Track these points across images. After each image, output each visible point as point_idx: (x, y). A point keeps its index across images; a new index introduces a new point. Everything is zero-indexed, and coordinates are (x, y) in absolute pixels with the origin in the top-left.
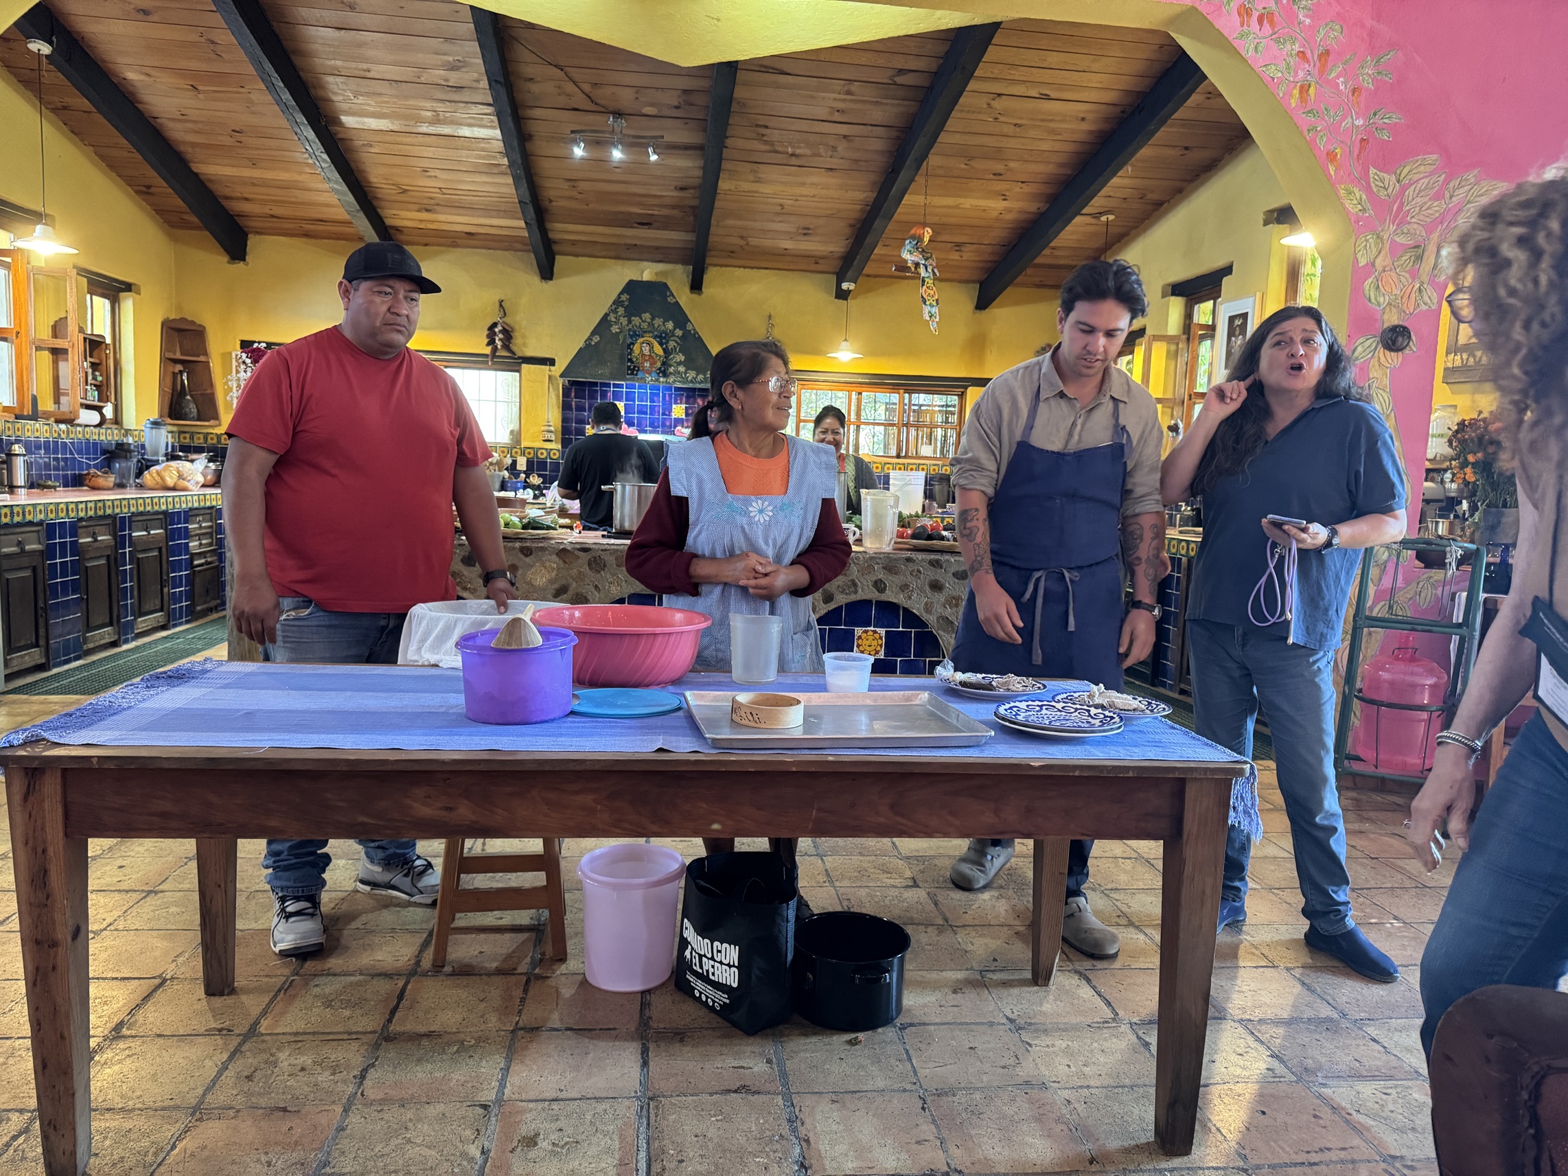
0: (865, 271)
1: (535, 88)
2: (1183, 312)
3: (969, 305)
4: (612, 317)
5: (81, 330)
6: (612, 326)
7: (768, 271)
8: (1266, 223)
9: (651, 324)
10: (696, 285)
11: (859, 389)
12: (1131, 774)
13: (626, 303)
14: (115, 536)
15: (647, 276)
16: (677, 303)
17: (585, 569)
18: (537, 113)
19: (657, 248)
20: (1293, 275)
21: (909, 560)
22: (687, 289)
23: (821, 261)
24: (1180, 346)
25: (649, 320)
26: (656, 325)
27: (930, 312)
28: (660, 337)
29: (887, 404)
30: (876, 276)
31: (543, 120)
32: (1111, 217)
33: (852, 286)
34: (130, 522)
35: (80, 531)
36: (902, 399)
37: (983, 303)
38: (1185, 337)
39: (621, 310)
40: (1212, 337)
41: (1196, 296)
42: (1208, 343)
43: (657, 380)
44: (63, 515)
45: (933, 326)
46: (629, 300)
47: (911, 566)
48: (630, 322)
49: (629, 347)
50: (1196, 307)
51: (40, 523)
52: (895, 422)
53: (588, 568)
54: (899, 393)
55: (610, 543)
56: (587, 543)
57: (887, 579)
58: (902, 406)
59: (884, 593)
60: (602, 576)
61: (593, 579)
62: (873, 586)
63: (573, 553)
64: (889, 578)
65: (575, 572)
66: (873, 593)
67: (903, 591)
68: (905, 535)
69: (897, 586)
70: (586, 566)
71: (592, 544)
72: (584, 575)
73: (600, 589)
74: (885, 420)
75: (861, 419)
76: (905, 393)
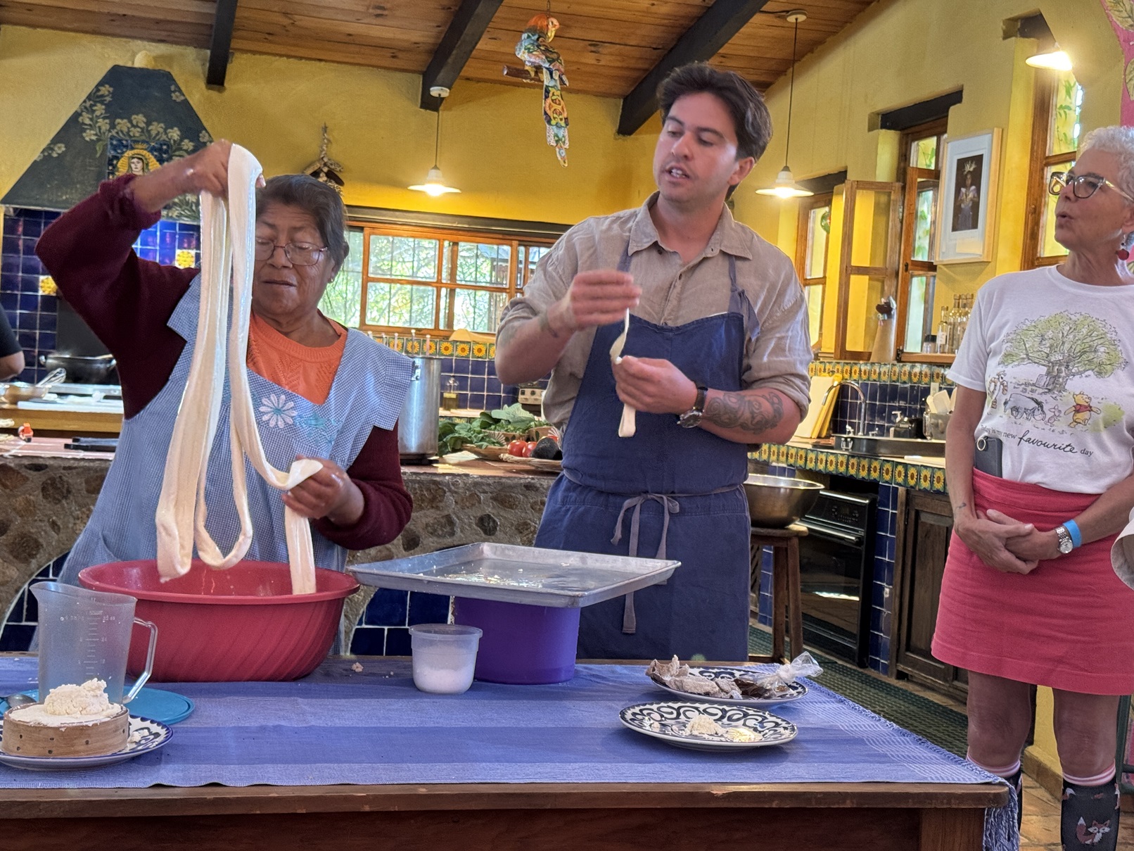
0: (464, 73)
2: (896, 152)
3: (610, 127)
4: (86, 119)
6: (84, 130)
7: (323, 64)
8: (1007, 35)
9: (145, 131)
10: (216, 78)
11: (455, 238)
12: (848, 805)
13: (108, 99)
15: (140, 61)
16: (186, 102)
17: (37, 497)
19: (158, 22)
20: (1043, 108)
21: (529, 487)
22: (202, 84)
23: (400, 55)
24: (892, 197)
25: (142, 125)
26: (154, 133)
27: (556, 135)
28: (160, 150)
29: (493, 260)
30: (479, 81)
32: (802, 18)
33: (445, 92)
36: (515, 254)
37: (628, 126)
38: (899, 185)
39: (99, 109)
40: (935, 186)
41: (913, 129)
42: (929, 194)
45: (561, 154)
46: (113, 95)
47: (533, 497)
48: (113, 126)
49: (110, 163)
50: (914, 145)
52: (504, 286)
53: (41, 496)
54: (511, 246)
55: (78, 457)
56: (41, 457)
57: (499, 515)
58: (515, 263)
59: (493, 534)
60: (63, 508)
61: (49, 512)
62: (477, 525)
63: (18, 473)
64: (501, 514)
65: (19, 502)
66: (477, 534)
67: (521, 533)
68: (524, 451)
69: (512, 525)
70: (38, 492)
71: (50, 458)
72: (34, 507)
73: (59, 529)
74: (491, 283)
75: (456, 280)
76: (520, 245)
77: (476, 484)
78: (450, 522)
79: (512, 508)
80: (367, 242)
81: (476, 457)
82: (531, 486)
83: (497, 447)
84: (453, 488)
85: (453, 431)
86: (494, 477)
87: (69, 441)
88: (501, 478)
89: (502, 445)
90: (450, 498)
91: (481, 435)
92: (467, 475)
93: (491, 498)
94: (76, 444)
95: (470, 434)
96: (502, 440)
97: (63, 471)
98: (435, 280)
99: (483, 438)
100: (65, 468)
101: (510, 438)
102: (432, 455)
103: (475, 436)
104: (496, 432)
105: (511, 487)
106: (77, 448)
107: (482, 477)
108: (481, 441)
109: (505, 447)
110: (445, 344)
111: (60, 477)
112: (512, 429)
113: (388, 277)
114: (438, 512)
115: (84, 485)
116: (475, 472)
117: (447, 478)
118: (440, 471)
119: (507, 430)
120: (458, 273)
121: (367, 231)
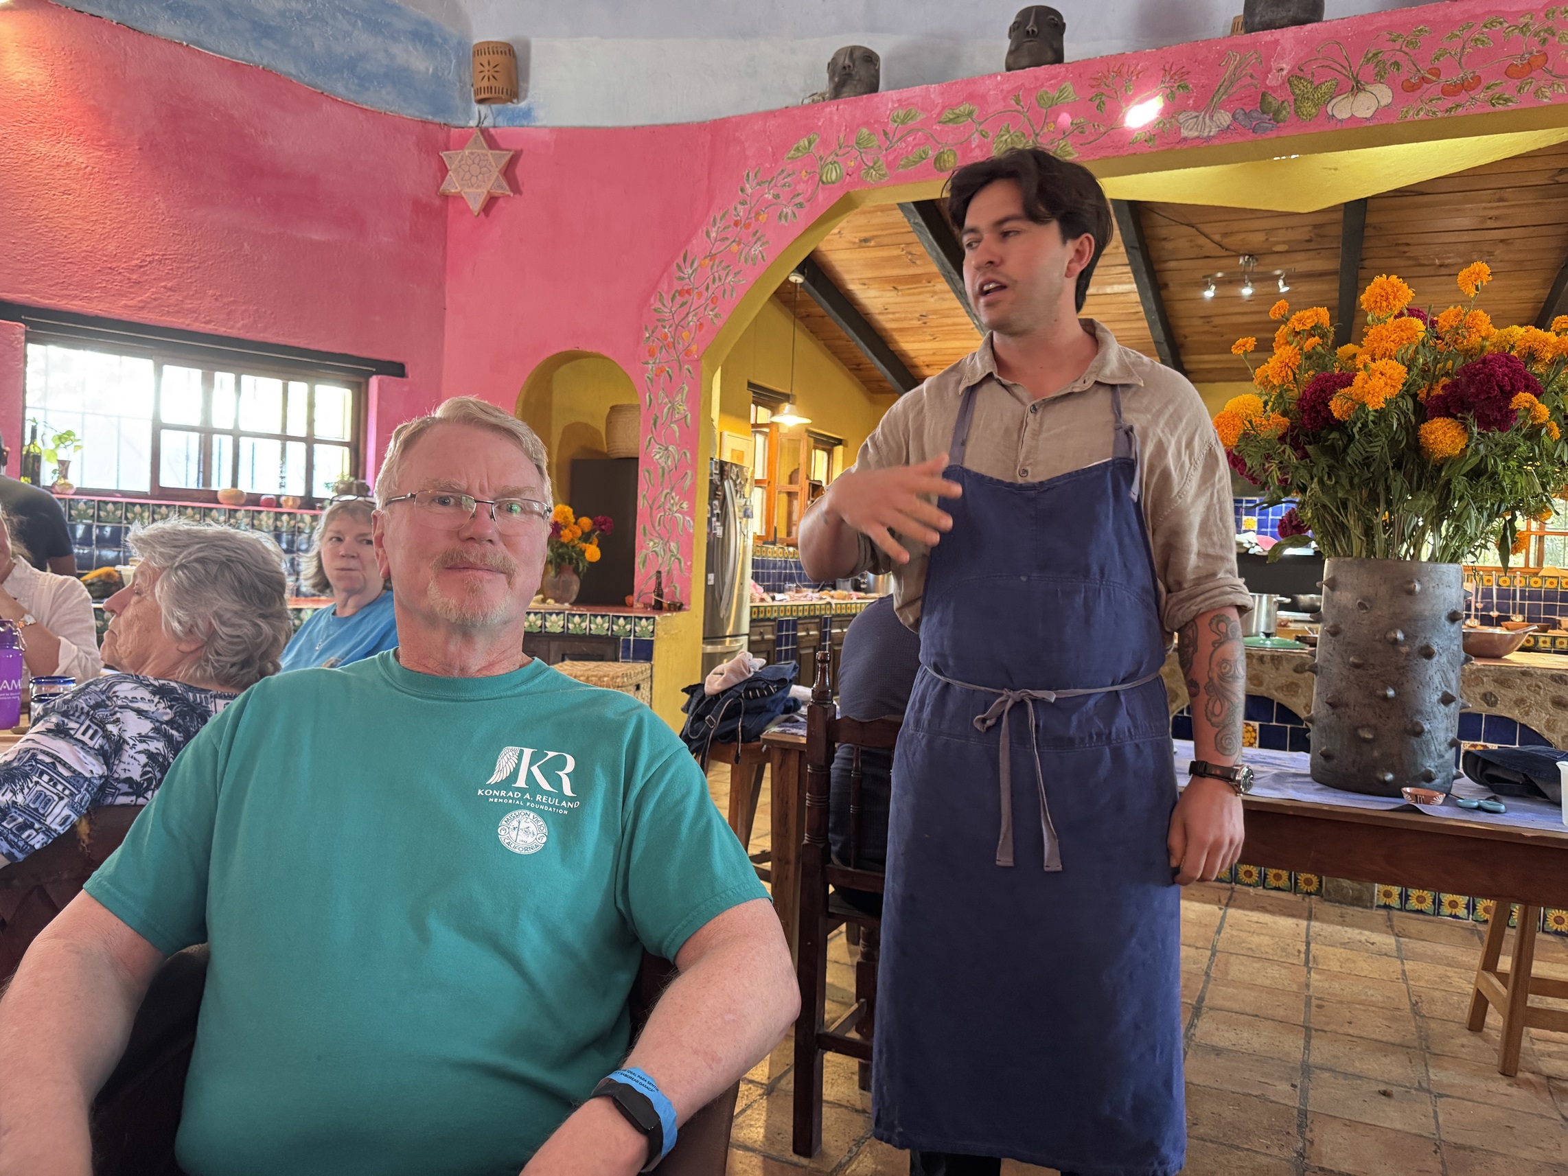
1: (1169, 245)
5: (808, 478)
14: (820, 631)
18: (1172, 264)
31: (1176, 269)
34: (831, 621)
35: (799, 627)
44: (788, 614)
51: (774, 620)
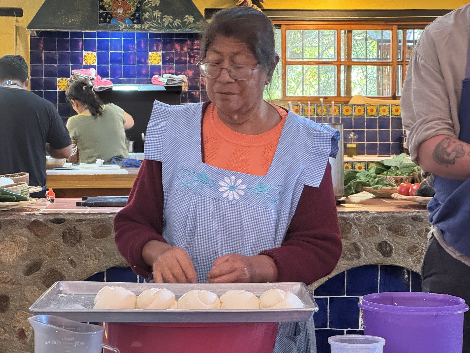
11: (348, 27)
17: (59, 242)
21: (415, 219)
29: (379, 41)
36: (395, 36)
43: (131, 27)
47: (419, 226)
52: (388, 61)
53: (62, 240)
54: (392, 30)
55: (86, 212)
56: (61, 214)
57: (393, 241)
58: (395, 43)
59: (390, 256)
60: (78, 249)
61: (68, 253)
62: (377, 249)
63: (46, 225)
64: (395, 240)
65: (48, 246)
66: (377, 256)
67: (412, 254)
68: (410, 191)
69: (404, 248)
70: (60, 239)
71: (67, 214)
72: (58, 249)
73: (76, 264)
74: (377, 59)
75: (351, 59)
76: (399, 29)
77: (375, 218)
78: (357, 249)
79: (403, 235)
80: (284, 35)
81: (374, 196)
82: (417, 218)
83: (389, 188)
84: (357, 222)
85: (355, 177)
86: (388, 212)
87: (80, 200)
88: (393, 212)
89: (393, 186)
90: (355, 231)
91: (377, 179)
92: (367, 212)
93: (387, 229)
94: (84, 201)
95: (368, 179)
96: (393, 182)
97: (76, 223)
98: (336, 60)
99: (378, 181)
100: (77, 221)
101: (399, 180)
102: (340, 197)
103: (372, 181)
104: (388, 177)
105: (401, 219)
106: (85, 205)
107: (379, 213)
108: (376, 184)
109: (396, 187)
110: (346, 107)
111: (74, 227)
112: (400, 173)
113: (301, 60)
114: (347, 241)
115: (91, 232)
116: (373, 209)
117: (352, 214)
118: (347, 210)
119: (396, 175)
120: (353, 52)
121: (283, 27)
